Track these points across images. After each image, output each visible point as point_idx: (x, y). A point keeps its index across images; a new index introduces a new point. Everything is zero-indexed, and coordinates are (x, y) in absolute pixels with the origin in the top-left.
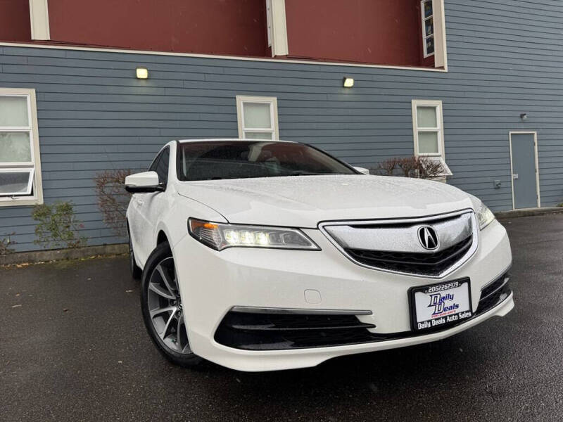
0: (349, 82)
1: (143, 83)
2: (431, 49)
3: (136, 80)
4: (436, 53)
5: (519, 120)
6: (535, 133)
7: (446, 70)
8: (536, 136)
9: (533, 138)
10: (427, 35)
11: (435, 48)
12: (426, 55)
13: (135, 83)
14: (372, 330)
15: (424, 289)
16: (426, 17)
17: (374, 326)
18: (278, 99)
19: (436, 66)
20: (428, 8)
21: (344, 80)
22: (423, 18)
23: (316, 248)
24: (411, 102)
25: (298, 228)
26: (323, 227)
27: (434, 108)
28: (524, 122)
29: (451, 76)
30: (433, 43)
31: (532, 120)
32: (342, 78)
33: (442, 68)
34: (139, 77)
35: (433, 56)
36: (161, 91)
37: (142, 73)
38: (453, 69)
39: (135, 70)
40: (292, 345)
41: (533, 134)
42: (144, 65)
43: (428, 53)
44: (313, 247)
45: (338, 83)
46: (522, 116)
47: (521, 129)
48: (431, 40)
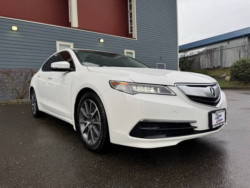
0: (102, 41)
1: (15, 32)
2: (131, 31)
3: (12, 31)
4: (133, 32)
5: (160, 59)
6: (165, 64)
7: (136, 40)
8: (165, 65)
9: (164, 66)
10: (130, 25)
11: (133, 30)
12: (130, 33)
13: (11, 32)
14: (195, 129)
15: (214, 112)
16: (130, 18)
17: (196, 127)
18: (74, 44)
19: (133, 38)
20: (131, 15)
21: (100, 39)
22: (129, 19)
23: (174, 94)
24: (124, 50)
25: (166, 86)
26: (176, 85)
27: (132, 53)
28: (161, 60)
29: (138, 42)
30: (132, 29)
31: (164, 60)
32: (99, 38)
33: (135, 39)
34: (13, 29)
35: (132, 34)
36: (23, 37)
37: (15, 28)
38: (139, 40)
39: (12, 27)
40: (166, 136)
41: (164, 65)
42: (15, 25)
43: (131, 32)
44: (173, 94)
45: (98, 40)
46: (161, 58)
47: (160, 63)
48: (131, 27)
